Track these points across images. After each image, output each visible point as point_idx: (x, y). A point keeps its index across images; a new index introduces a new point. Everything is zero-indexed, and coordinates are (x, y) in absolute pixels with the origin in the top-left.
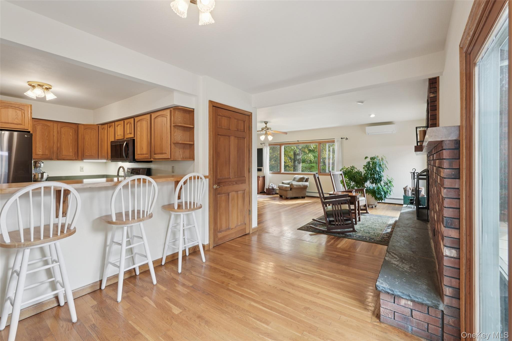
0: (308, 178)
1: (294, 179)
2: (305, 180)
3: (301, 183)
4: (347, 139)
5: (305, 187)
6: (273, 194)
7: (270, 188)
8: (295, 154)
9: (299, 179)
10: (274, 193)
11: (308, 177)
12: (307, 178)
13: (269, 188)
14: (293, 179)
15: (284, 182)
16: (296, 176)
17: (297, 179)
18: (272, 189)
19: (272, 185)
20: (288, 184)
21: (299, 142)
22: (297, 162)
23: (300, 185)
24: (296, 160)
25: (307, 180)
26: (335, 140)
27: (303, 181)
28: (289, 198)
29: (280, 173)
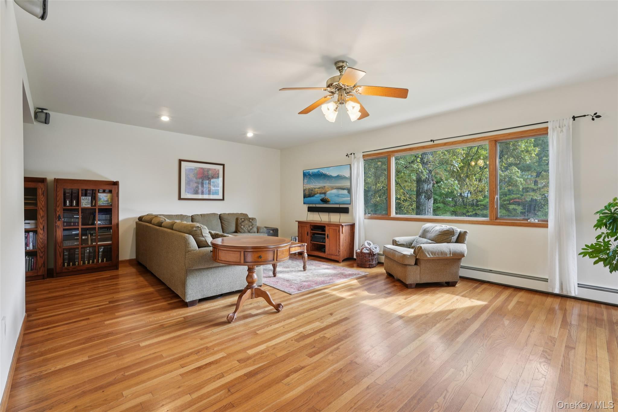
0: (465, 233)
1: (424, 235)
2: (454, 238)
3: (444, 247)
4: (599, 117)
5: (458, 257)
6: (371, 267)
7: (365, 251)
8: (419, 181)
9: (437, 233)
10: (374, 263)
11: (463, 230)
12: (460, 233)
13: (361, 252)
14: (420, 234)
15: (397, 239)
16: (428, 225)
17: (432, 235)
18: (368, 254)
19: (369, 244)
20: (409, 245)
21: (436, 142)
22: (423, 197)
23: (442, 253)
24: (422, 192)
25: (461, 239)
26: (549, 125)
27: (449, 242)
28: (411, 284)
29: (387, 216)
